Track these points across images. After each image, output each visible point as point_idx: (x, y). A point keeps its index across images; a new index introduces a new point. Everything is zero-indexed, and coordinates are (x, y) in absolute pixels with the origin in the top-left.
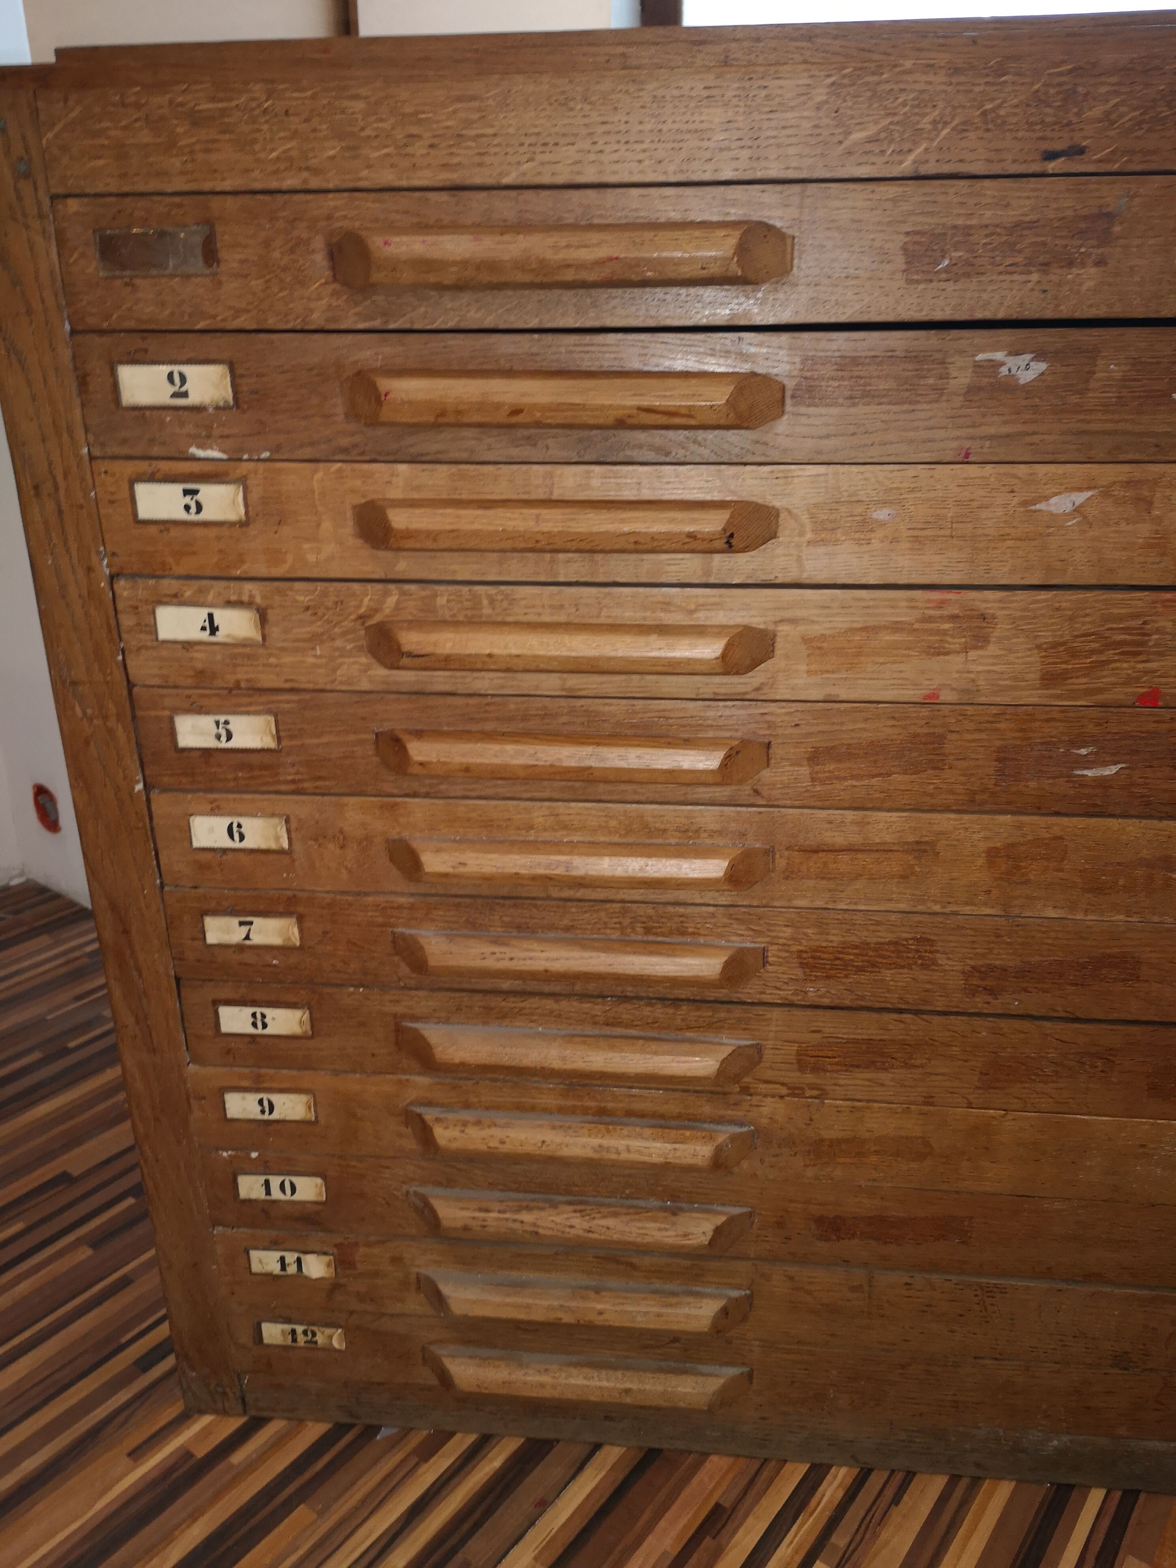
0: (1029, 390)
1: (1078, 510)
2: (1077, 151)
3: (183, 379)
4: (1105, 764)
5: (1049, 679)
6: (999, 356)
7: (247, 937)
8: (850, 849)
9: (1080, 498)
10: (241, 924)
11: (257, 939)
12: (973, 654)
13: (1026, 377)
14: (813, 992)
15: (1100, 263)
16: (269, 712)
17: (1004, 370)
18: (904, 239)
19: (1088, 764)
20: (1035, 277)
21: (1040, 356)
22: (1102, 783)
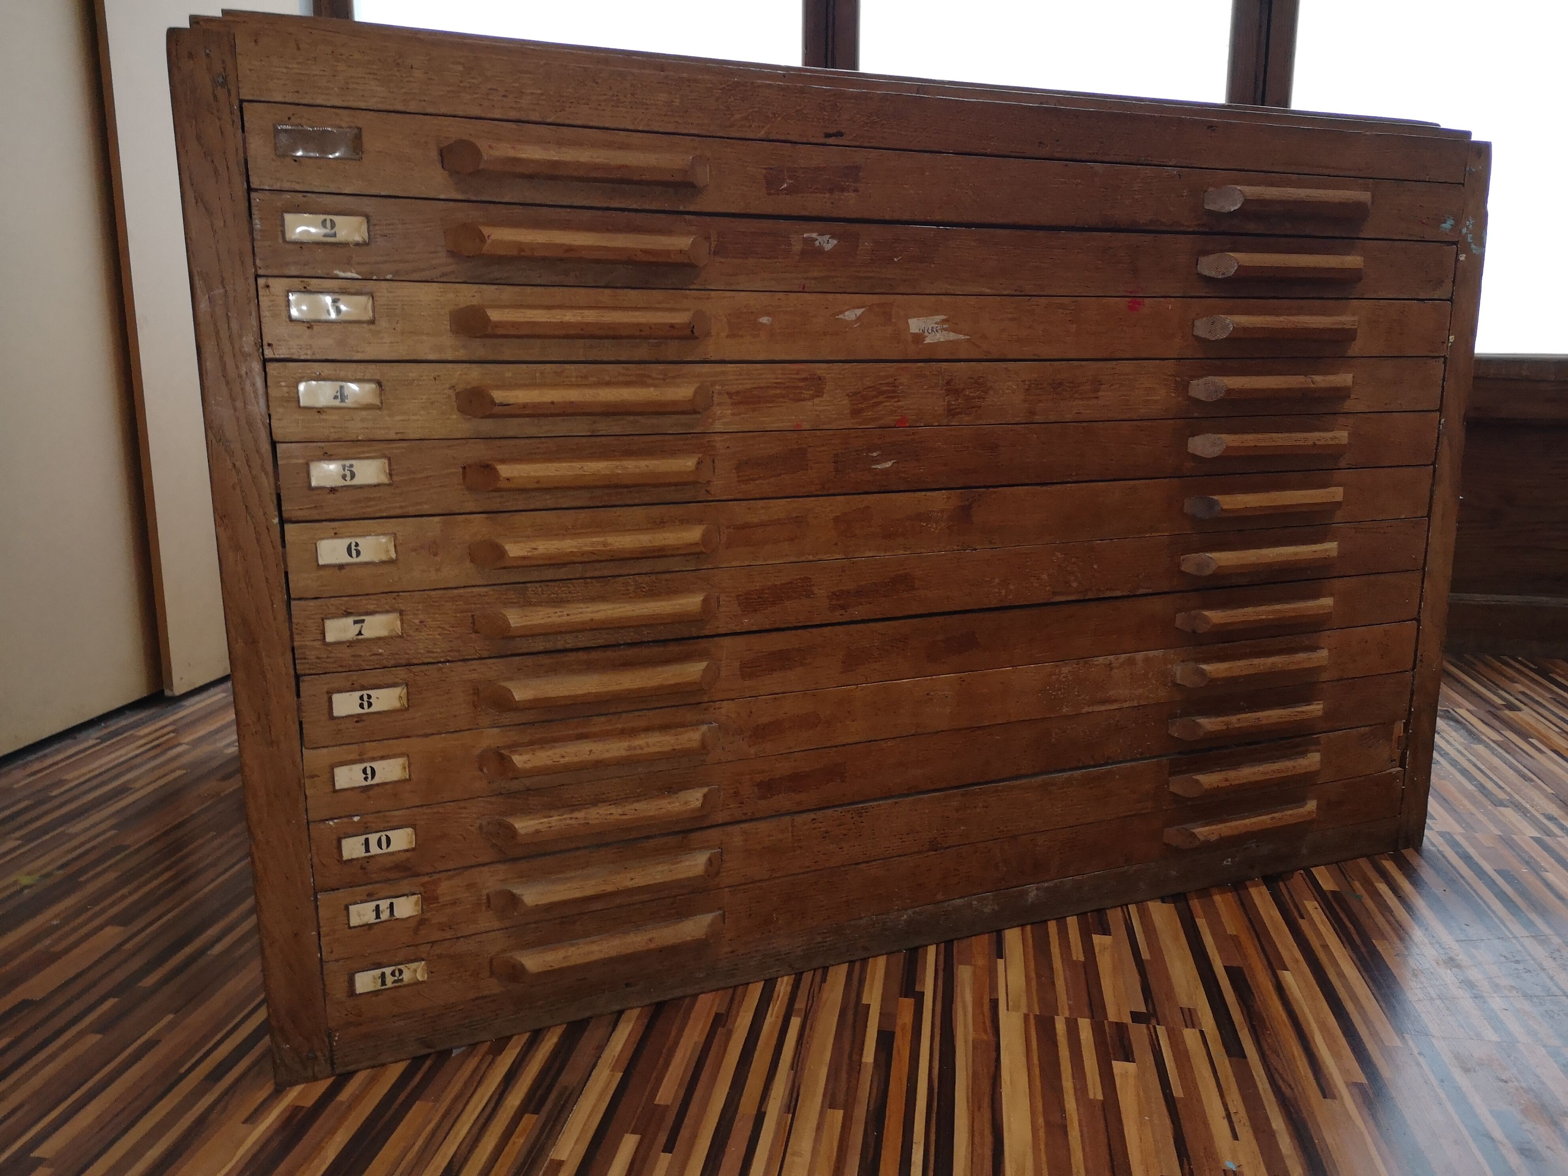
0: (830, 254)
1: (858, 319)
2: (839, 134)
3: (333, 225)
4: (886, 461)
5: (855, 413)
6: (814, 235)
7: (360, 633)
8: (762, 525)
9: (859, 312)
10: (356, 622)
11: (367, 633)
12: (817, 400)
13: (828, 247)
14: (747, 623)
15: (856, 190)
16: (384, 456)
17: (817, 243)
18: (764, 171)
19: (877, 461)
20: (827, 195)
21: (833, 236)
22: (885, 472)
